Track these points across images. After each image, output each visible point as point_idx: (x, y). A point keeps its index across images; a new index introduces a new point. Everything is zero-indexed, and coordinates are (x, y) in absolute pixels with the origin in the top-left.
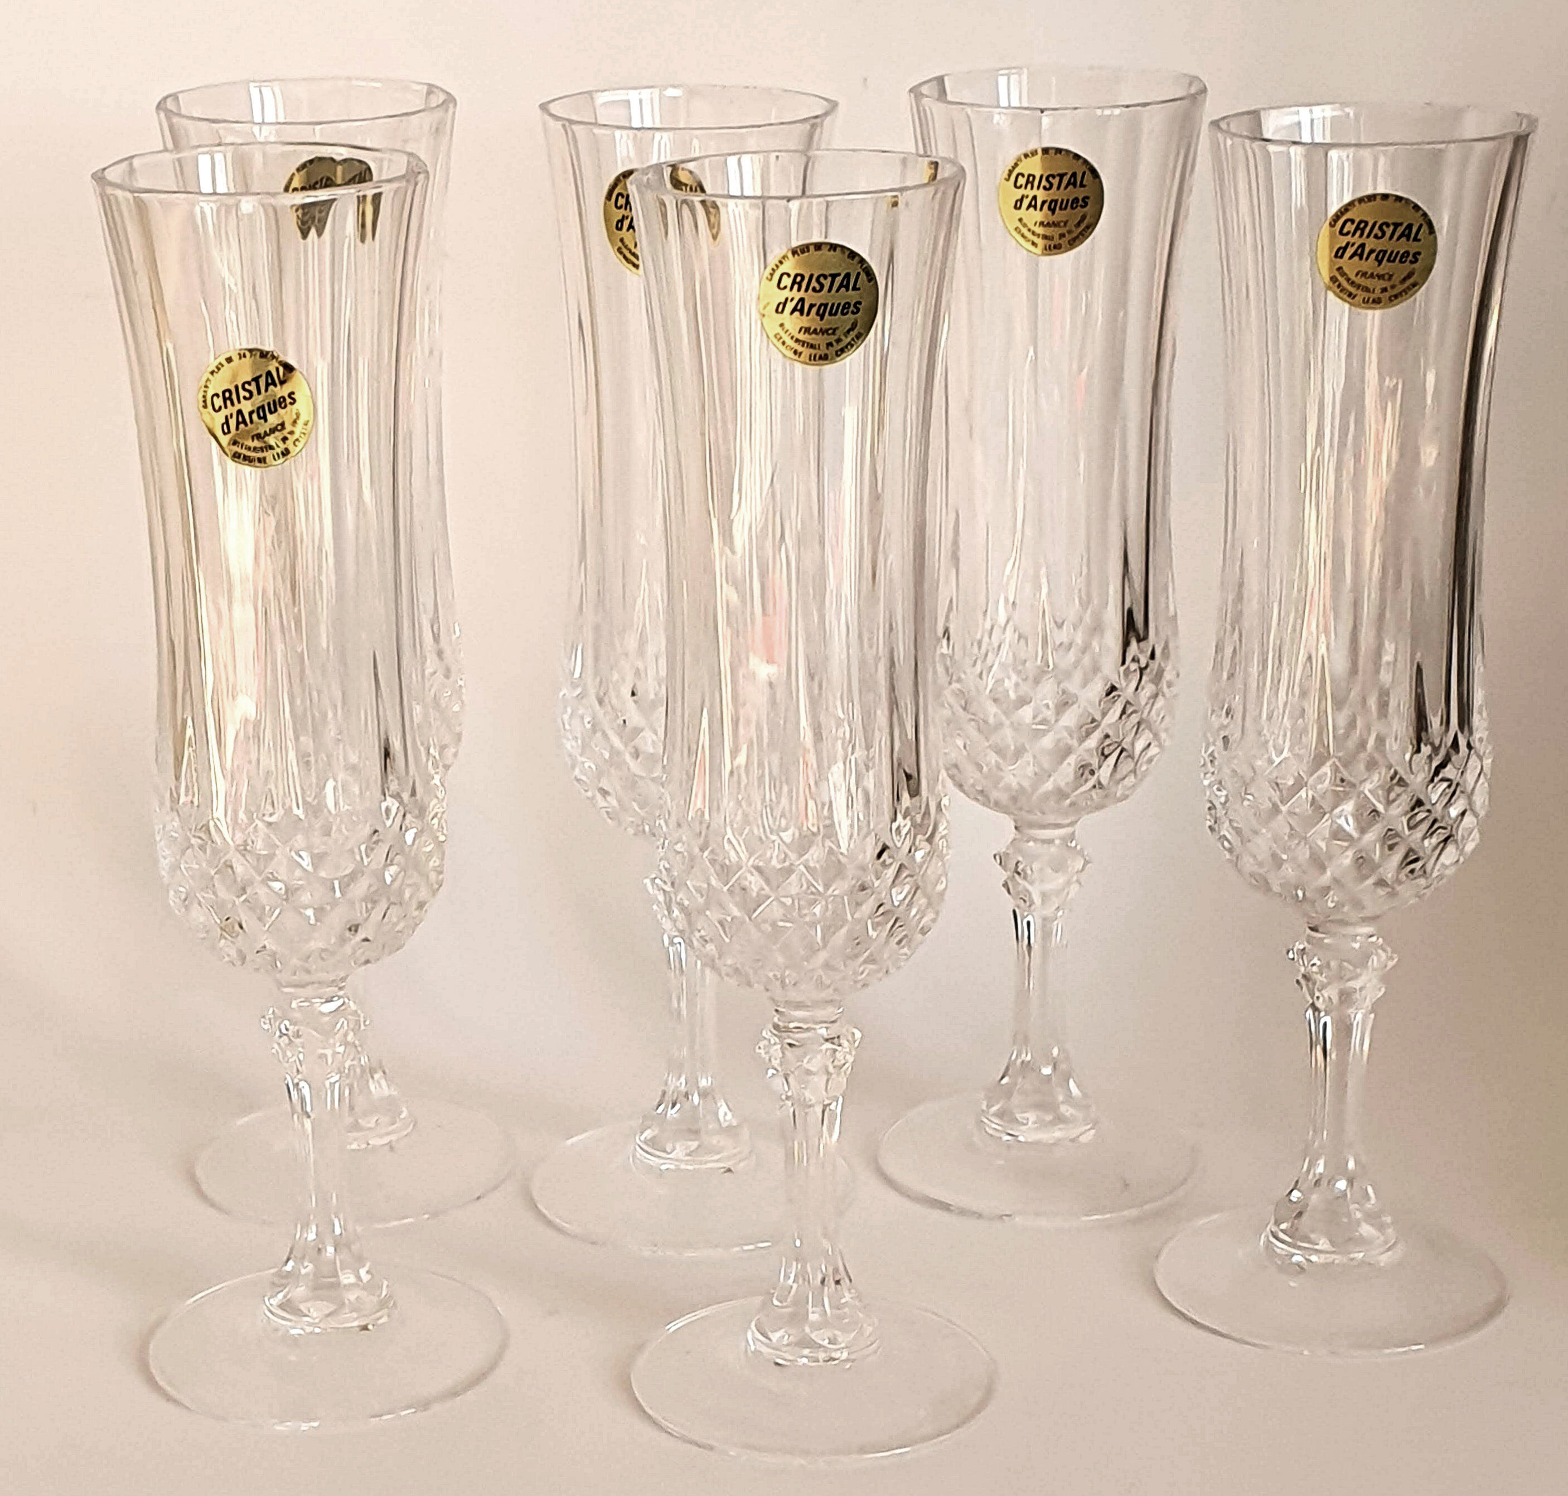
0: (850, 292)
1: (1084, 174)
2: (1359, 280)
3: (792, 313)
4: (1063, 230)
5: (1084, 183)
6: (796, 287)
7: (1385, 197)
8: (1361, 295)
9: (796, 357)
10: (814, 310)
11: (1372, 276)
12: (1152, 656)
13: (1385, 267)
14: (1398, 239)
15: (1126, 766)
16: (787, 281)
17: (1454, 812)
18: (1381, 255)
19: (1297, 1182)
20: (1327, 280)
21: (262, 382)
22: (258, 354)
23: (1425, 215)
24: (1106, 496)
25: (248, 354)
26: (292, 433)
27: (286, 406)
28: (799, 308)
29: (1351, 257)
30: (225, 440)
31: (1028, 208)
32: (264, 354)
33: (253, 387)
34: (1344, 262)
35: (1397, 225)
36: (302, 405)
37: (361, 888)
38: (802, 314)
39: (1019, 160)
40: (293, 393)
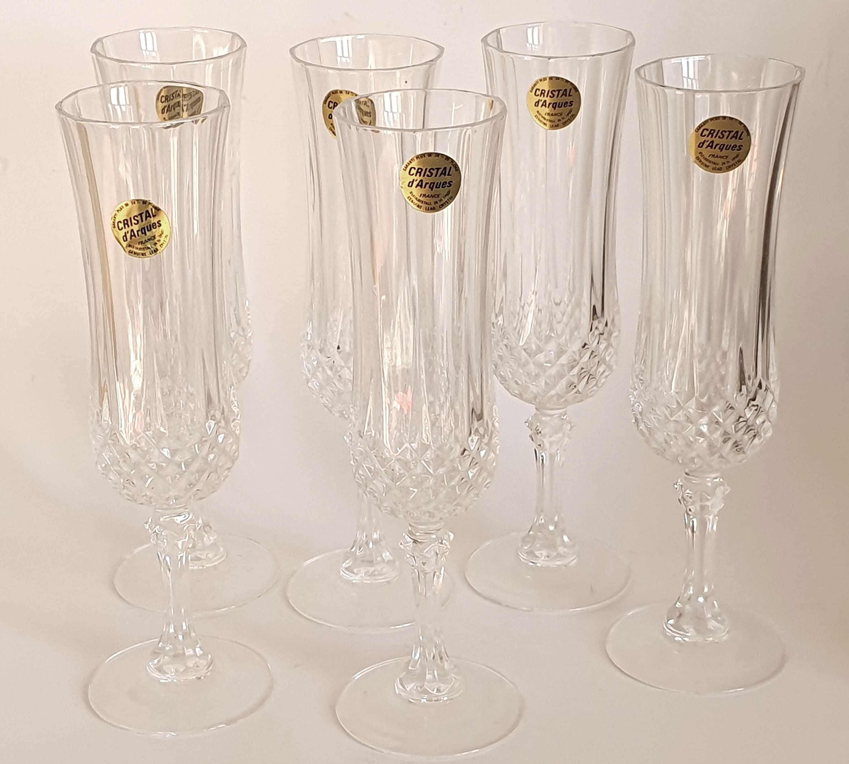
0: (447, 176)
1: (571, 90)
2: (711, 159)
3: (416, 187)
4: (560, 118)
5: (571, 94)
6: (418, 174)
7: (724, 118)
8: (712, 166)
9: (419, 209)
10: (428, 186)
11: (717, 156)
12: (606, 325)
13: (724, 152)
14: (731, 138)
15: (593, 382)
16: (413, 171)
17: (758, 421)
18: (722, 146)
19: (679, 598)
20: (694, 157)
21: (144, 216)
22: (142, 202)
23: (745, 126)
24: (582, 246)
25: (136, 202)
26: (159, 241)
27: (156, 228)
28: (420, 185)
29: (707, 147)
30: (125, 244)
31: (542, 106)
32: (144, 202)
33: (139, 218)
34: (703, 150)
35: (730, 132)
36: (165, 227)
37: (195, 466)
38: (421, 187)
39: (537, 82)
40: (160, 221)
